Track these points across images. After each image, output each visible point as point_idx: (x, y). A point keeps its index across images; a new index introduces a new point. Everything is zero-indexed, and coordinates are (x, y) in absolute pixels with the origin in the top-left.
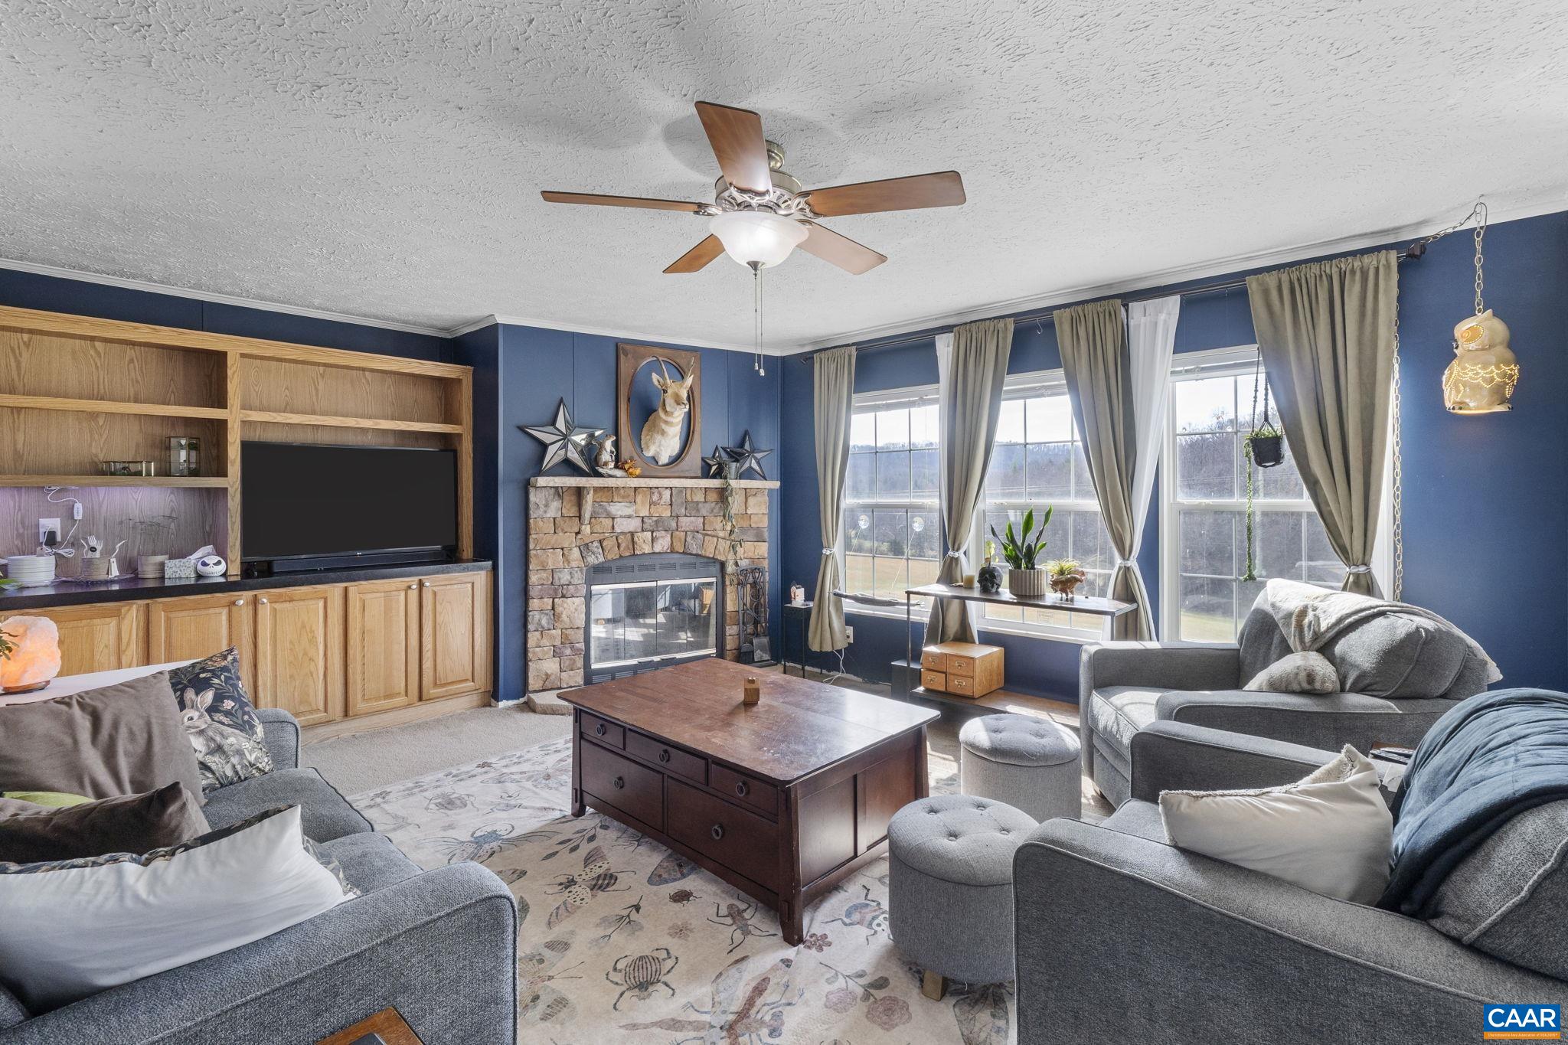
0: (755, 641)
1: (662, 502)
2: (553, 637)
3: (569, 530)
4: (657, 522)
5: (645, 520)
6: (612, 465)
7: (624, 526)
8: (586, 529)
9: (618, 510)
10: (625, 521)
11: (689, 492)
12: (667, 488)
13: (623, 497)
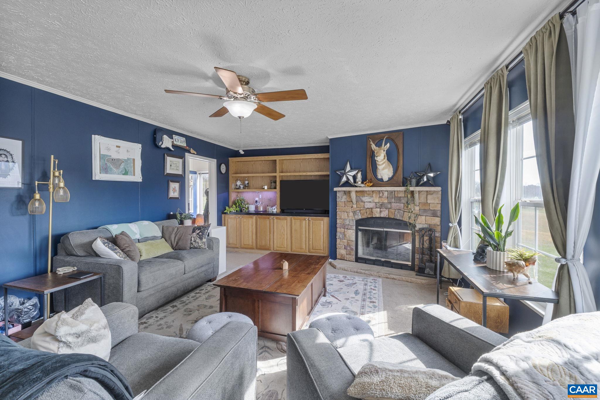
0: (427, 264)
1: (384, 197)
2: (344, 242)
3: (349, 206)
4: (381, 205)
5: (377, 204)
6: (360, 183)
7: (368, 205)
8: (355, 206)
9: (366, 199)
10: (368, 204)
11: (396, 193)
12: (386, 191)
13: (368, 194)
